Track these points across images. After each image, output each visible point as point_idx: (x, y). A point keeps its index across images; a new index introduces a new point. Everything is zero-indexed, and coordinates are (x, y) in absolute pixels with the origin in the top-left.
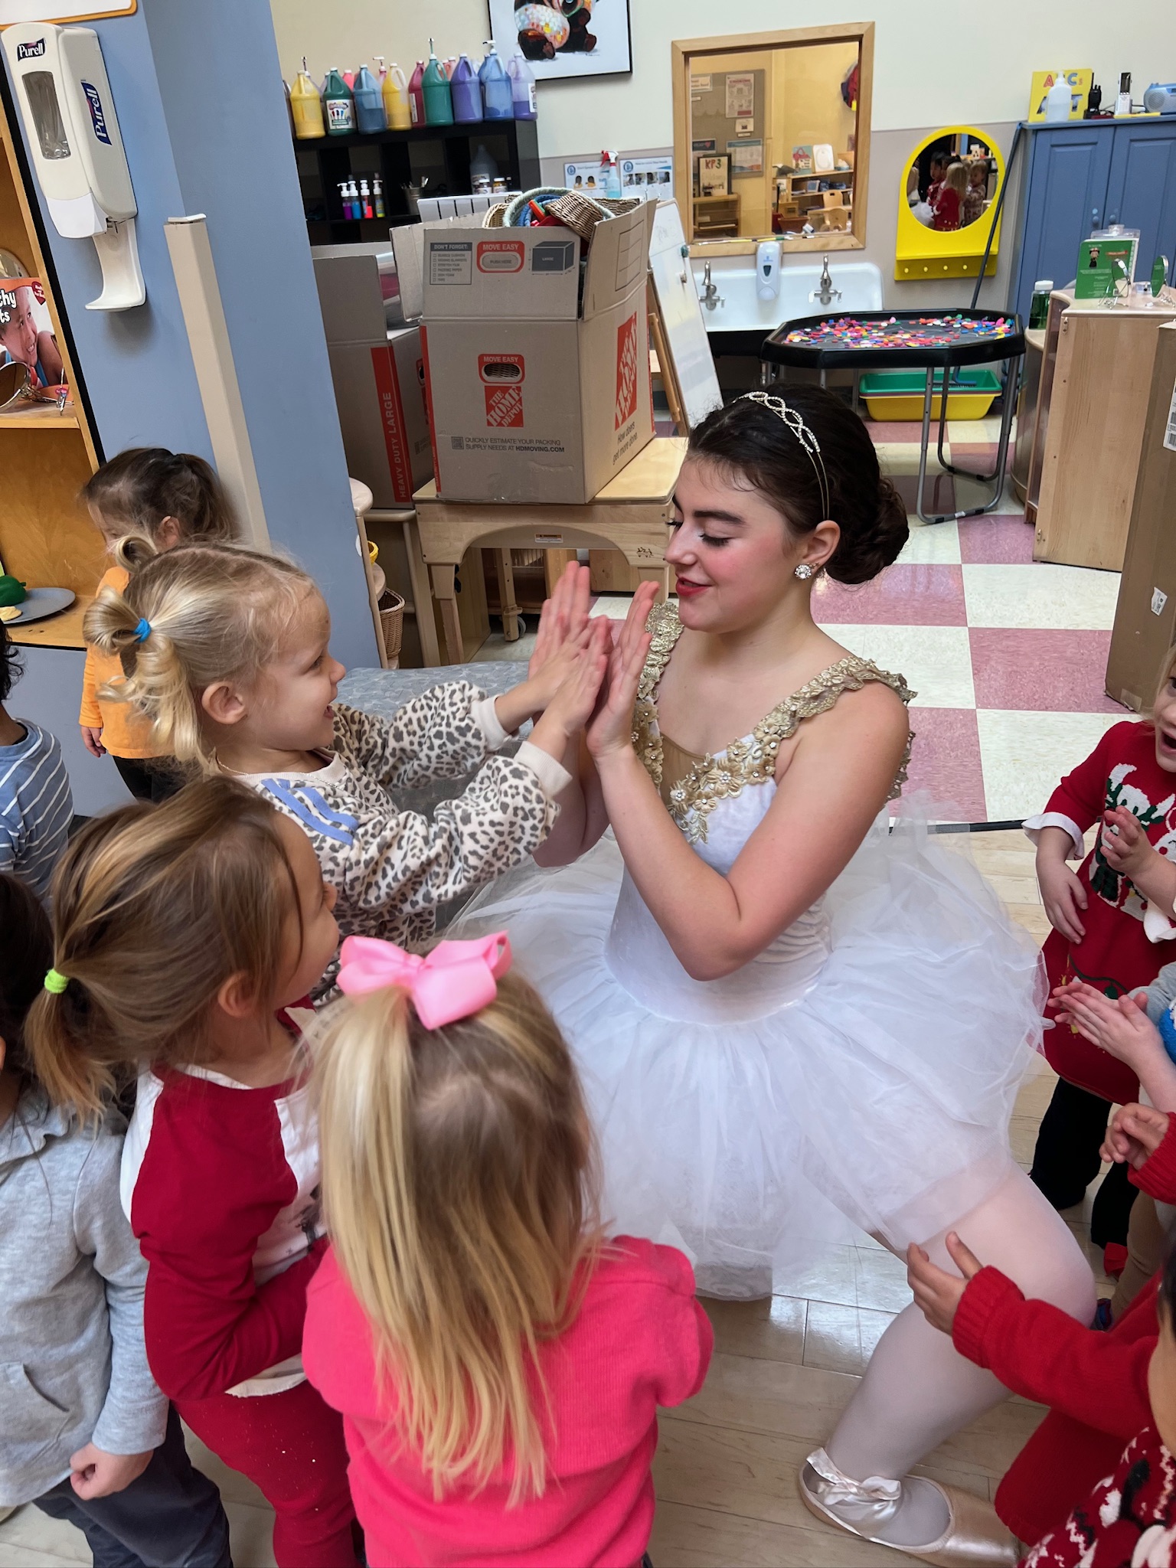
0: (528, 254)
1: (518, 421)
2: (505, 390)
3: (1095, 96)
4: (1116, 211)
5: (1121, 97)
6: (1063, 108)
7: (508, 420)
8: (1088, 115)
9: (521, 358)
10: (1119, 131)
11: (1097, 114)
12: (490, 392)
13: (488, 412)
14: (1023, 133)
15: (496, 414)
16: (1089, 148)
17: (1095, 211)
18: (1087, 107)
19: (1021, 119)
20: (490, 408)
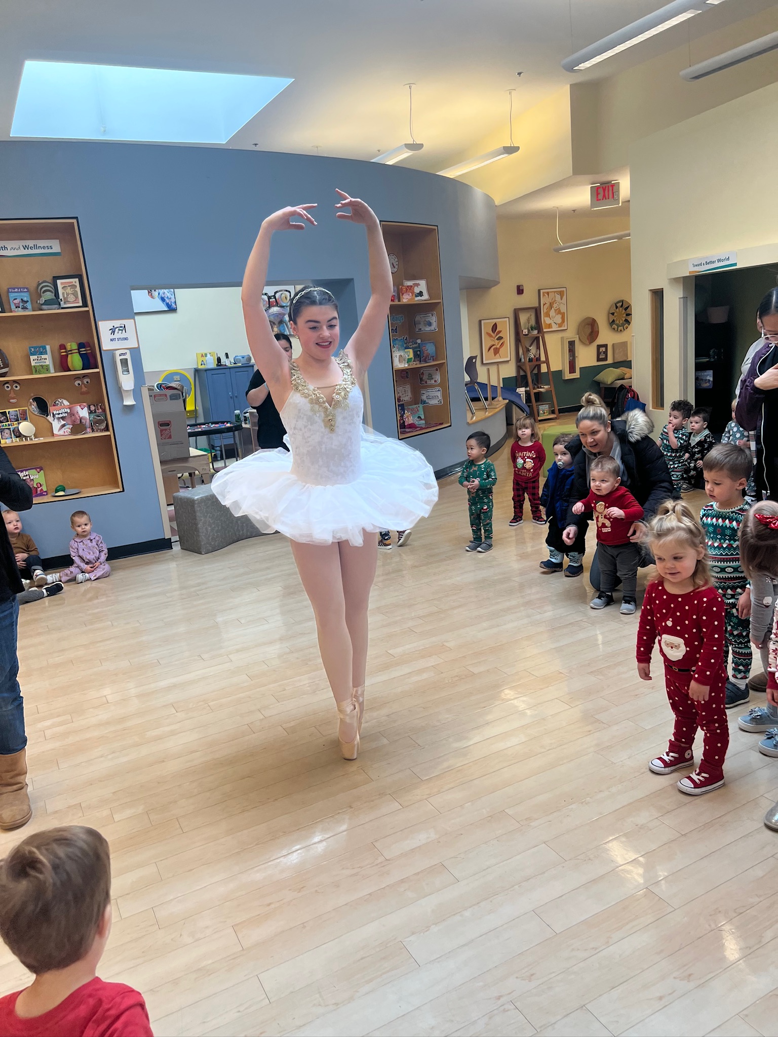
0: (168, 397)
1: (170, 437)
2: (166, 430)
3: (219, 360)
4: (236, 393)
5: (226, 360)
6: (211, 363)
7: (167, 437)
8: (218, 365)
9: (170, 421)
10: (231, 369)
11: (220, 366)
12: (161, 431)
13: (161, 436)
14: (197, 371)
15: (164, 436)
16: (223, 375)
17: (230, 393)
18: (217, 363)
19: (195, 367)
20: (161, 435)
